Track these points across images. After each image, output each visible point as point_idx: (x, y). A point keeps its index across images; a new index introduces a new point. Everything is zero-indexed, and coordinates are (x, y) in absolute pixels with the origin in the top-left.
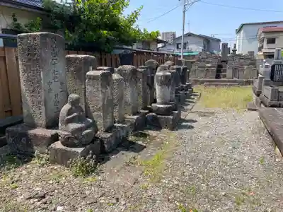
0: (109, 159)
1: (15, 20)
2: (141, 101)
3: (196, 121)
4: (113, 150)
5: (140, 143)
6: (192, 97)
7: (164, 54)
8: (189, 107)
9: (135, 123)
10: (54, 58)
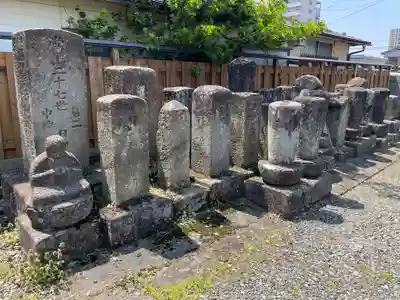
0: (105, 261)
1: (82, 15)
2: (240, 151)
3: (361, 207)
4: (127, 243)
5: (194, 236)
6: (393, 149)
7: (355, 65)
8: (369, 171)
9: (209, 194)
10: (59, 70)
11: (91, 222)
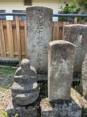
10: (40, 27)
11: (34, 107)
